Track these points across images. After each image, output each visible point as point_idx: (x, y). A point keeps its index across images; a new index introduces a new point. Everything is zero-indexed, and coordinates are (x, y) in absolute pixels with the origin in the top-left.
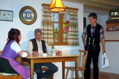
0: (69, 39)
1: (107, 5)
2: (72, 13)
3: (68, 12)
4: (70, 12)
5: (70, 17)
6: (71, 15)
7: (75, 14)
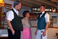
0: (5, 25)
1: (30, 3)
2: (8, 8)
3: (6, 7)
4: (6, 6)
5: (7, 10)
6: (7, 9)
7: (10, 8)
